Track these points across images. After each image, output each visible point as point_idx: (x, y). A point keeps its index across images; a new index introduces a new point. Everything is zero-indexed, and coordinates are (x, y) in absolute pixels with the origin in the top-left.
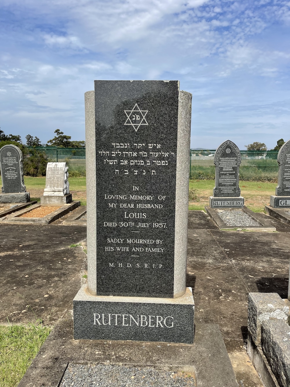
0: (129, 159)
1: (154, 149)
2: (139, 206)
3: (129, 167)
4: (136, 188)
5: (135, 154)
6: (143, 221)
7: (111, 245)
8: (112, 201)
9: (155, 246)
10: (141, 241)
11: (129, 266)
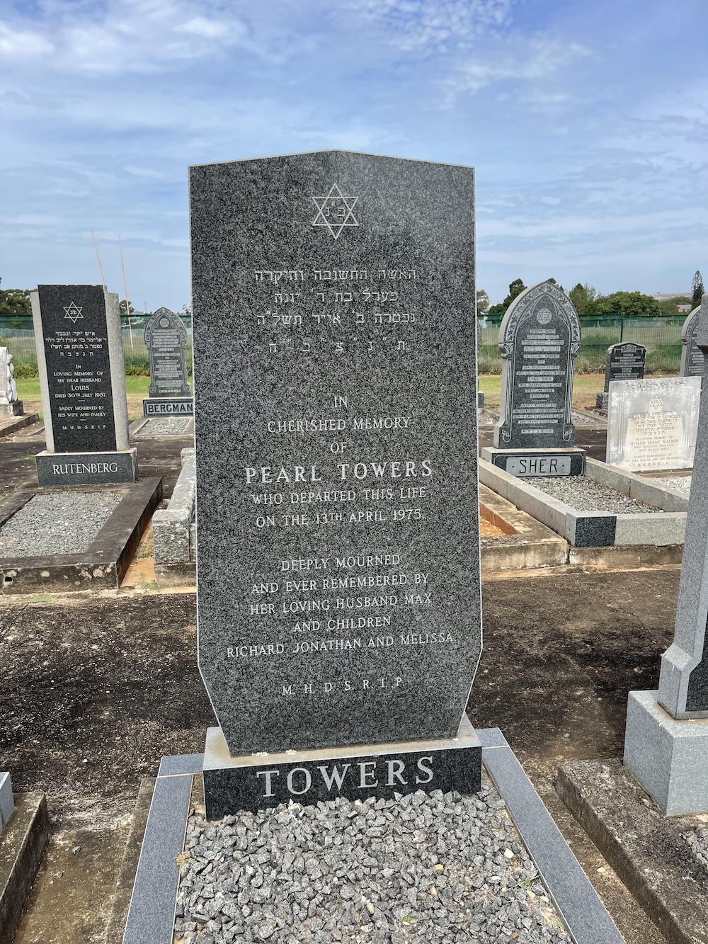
0: (71, 344)
1: (90, 336)
2: (82, 380)
3: (70, 350)
4: (78, 367)
5: (75, 340)
6: (87, 392)
7: (63, 412)
8: (60, 377)
9: (98, 411)
10: (87, 408)
11: (79, 428)
